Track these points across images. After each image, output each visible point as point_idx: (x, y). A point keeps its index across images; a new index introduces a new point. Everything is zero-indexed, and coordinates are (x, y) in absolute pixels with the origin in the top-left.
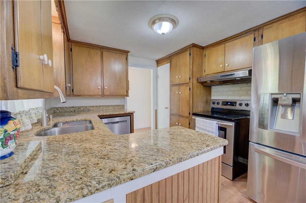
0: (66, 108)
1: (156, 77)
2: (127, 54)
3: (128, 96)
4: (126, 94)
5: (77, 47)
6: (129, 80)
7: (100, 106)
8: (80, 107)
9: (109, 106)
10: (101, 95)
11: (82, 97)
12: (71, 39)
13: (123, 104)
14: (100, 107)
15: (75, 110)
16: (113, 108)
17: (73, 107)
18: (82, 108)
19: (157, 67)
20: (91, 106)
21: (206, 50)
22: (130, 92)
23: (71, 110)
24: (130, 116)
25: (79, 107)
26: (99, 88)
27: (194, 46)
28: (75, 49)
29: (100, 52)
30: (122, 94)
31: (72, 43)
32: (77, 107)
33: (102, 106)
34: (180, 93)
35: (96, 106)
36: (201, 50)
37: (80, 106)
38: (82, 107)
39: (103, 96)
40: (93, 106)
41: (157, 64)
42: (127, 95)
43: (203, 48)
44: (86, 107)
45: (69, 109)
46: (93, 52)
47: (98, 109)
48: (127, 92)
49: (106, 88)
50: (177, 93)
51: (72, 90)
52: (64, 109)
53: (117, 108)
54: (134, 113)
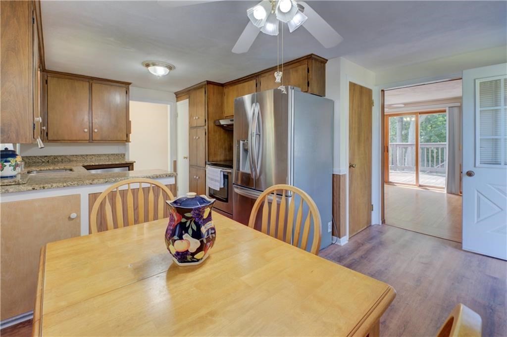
0: (35, 157)
1: (175, 116)
2: (128, 87)
3: (129, 142)
4: (125, 139)
5: (55, 78)
6: (130, 120)
7: (87, 155)
8: (57, 156)
9: (102, 155)
10: (89, 140)
11: (61, 142)
12: (46, 68)
13: (124, 153)
14: (88, 157)
15: (48, 161)
16: (108, 158)
17: (46, 156)
18: (59, 158)
19: (177, 101)
20: (73, 156)
21: (226, 88)
22: (131, 136)
23: (43, 160)
24: (129, 167)
25: (55, 156)
26: (86, 130)
27: (209, 83)
28: (52, 82)
29: (88, 84)
30: (119, 139)
31: (48, 74)
32: (52, 156)
33: (90, 155)
34: (197, 138)
35: (82, 156)
36: (221, 88)
37: (56, 154)
38: (60, 156)
39: (91, 141)
40: (76, 155)
41: (177, 98)
42: (128, 140)
43: (222, 85)
44: (65, 156)
45: (40, 158)
46: (78, 84)
47: (84, 159)
48: (127, 136)
49: (96, 130)
50: (195, 137)
51: (45, 133)
52: (32, 159)
53: (114, 159)
54: (134, 164)
